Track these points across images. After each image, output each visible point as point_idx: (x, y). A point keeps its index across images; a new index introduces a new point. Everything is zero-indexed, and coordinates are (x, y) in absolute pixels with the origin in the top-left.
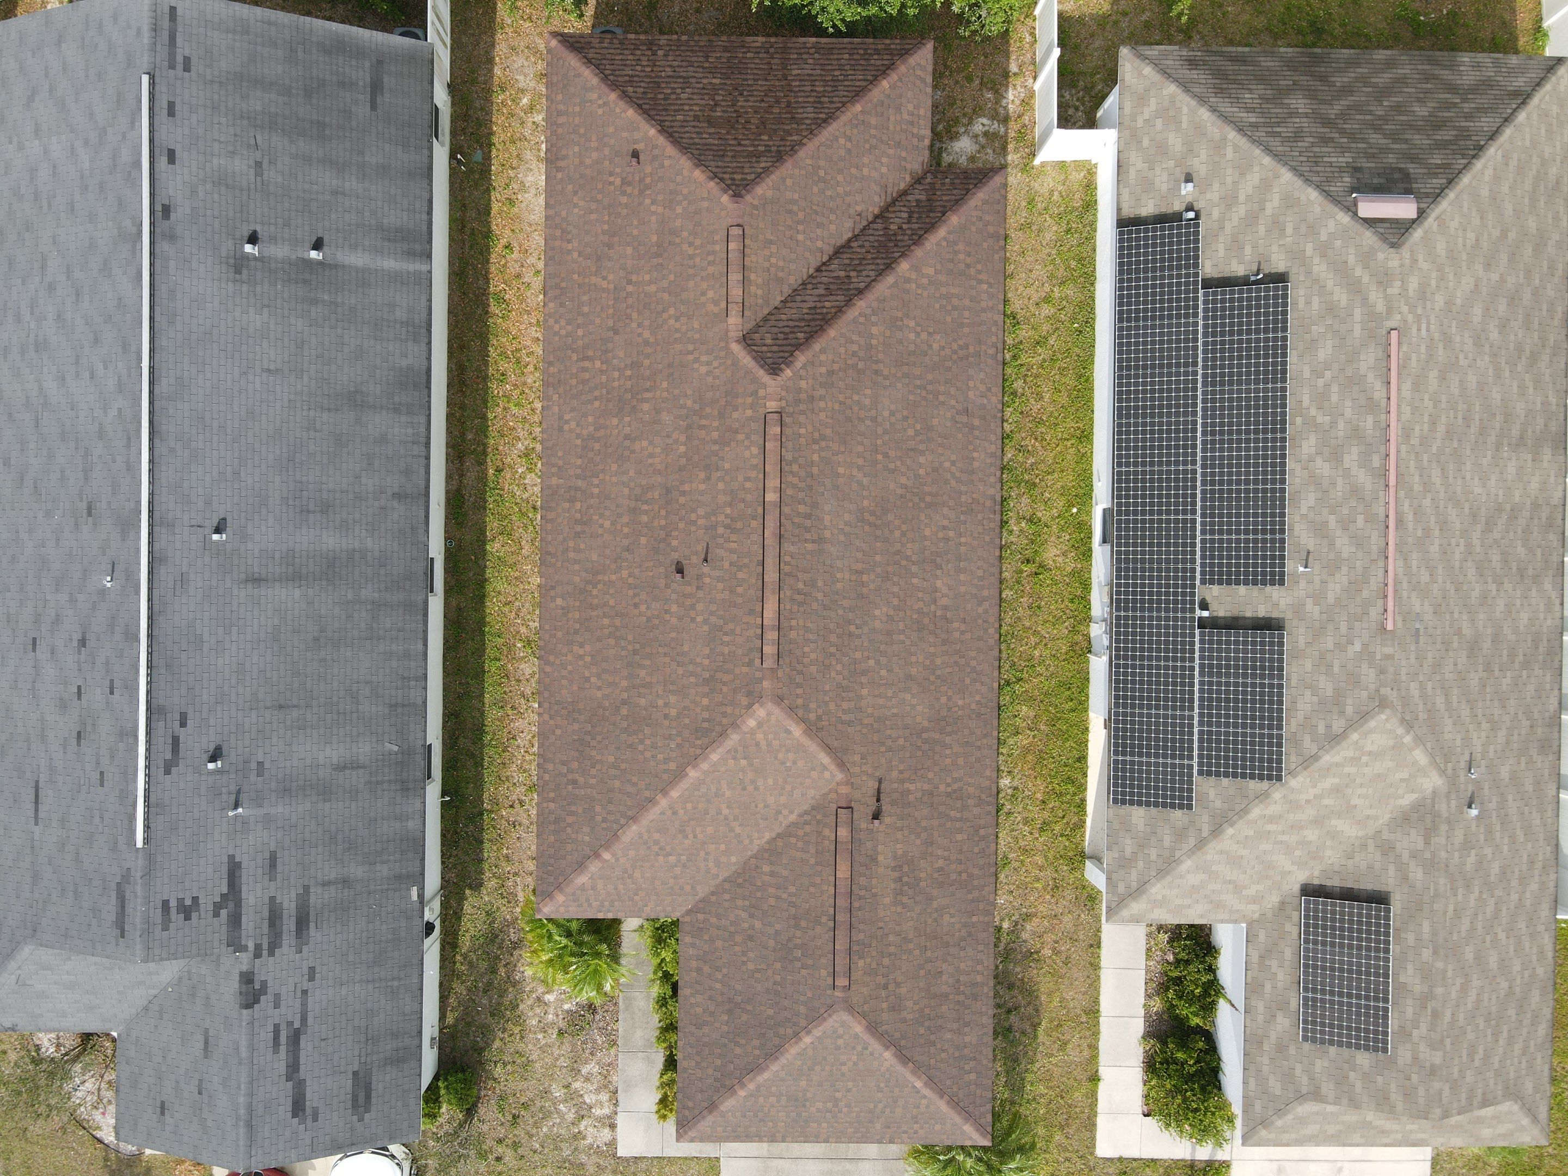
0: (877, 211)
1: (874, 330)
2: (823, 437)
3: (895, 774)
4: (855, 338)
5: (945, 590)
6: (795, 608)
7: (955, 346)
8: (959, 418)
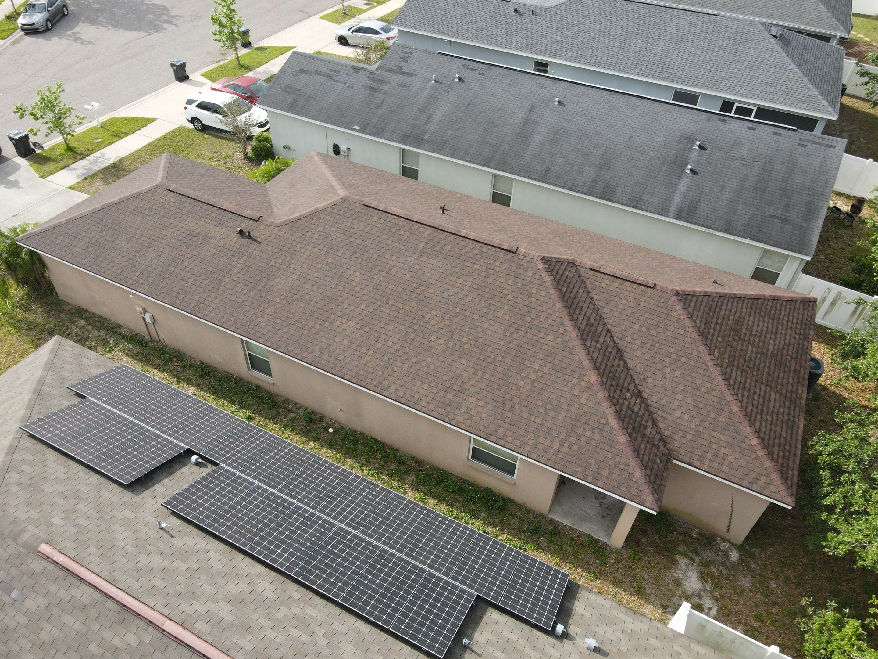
0: (645, 395)
1: (550, 338)
2: (487, 276)
3: (257, 253)
4: (550, 321)
5: (345, 326)
6: (390, 225)
7: (516, 400)
8: (459, 382)
